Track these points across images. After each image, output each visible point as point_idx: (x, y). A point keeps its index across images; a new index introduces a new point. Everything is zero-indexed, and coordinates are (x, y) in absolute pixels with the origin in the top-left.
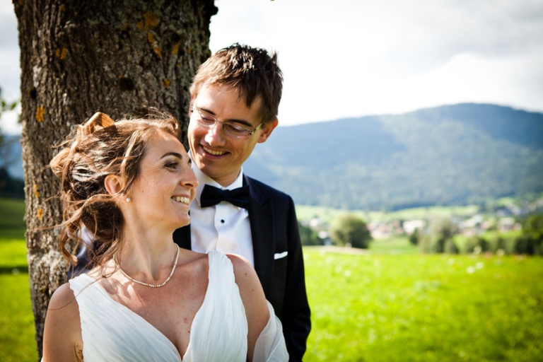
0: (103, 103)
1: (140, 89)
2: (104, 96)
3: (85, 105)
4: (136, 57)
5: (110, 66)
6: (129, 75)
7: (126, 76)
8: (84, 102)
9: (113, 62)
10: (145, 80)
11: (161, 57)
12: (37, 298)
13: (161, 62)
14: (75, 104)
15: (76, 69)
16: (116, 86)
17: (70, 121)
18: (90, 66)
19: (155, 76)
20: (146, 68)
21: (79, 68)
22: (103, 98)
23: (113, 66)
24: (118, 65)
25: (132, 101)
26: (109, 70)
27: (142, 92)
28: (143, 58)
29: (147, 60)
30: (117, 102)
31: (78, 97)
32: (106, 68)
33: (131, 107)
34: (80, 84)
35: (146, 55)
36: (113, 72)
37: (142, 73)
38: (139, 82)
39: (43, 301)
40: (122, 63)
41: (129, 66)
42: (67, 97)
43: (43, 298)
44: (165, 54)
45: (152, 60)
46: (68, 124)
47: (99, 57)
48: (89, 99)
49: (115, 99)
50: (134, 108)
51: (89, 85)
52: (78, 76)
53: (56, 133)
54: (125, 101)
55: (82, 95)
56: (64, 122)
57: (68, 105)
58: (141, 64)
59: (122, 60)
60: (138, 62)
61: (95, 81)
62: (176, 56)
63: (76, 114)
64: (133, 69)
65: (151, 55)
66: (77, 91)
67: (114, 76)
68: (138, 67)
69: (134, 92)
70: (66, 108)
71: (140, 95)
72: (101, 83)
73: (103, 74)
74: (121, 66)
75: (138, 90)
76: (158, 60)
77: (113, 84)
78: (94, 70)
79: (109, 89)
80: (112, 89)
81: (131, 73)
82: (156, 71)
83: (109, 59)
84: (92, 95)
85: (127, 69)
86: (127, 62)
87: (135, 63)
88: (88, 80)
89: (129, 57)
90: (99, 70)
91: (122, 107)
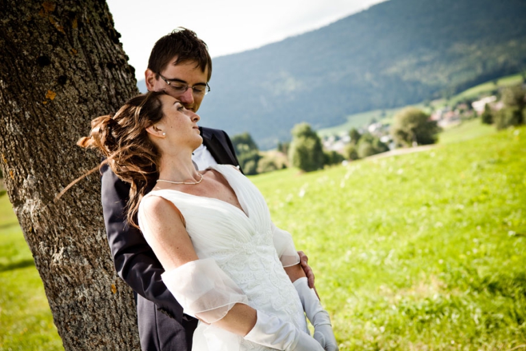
0: (30, 79)
1: (55, 62)
2: (30, 75)
3: (18, 85)
4: (45, 38)
5: (27, 51)
6: (43, 53)
7: (41, 55)
8: (17, 83)
9: (28, 47)
10: (57, 55)
11: (65, 33)
12: (29, 239)
13: (66, 37)
14: (11, 86)
15: (4, 59)
16: (36, 64)
17: (11, 100)
18: (14, 54)
19: (63, 49)
20: (55, 45)
21: (5, 57)
22: (30, 76)
23: (30, 50)
24: (33, 48)
25: (51, 73)
26: (27, 53)
27: (57, 64)
28: (50, 38)
29: (54, 38)
30: (41, 77)
31: (11, 80)
32: (25, 53)
33: (52, 77)
34: (10, 69)
35: (53, 35)
36: (31, 54)
37: (53, 50)
38: (53, 57)
39: (33, 239)
40: (35, 46)
41: (41, 47)
42: (3, 82)
43: (32, 236)
44: (67, 29)
45: (58, 37)
46: (10, 102)
47: (18, 46)
48: (20, 80)
49: (38, 75)
50: (54, 77)
51: (16, 68)
52: (7, 65)
53: (4, 111)
54: (46, 74)
55: (13, 78)
56: (7, 102)
57: (6, 88)
58: (50, 42)
59: (36, 44)
60: (47, 42)
61: (20, 65)
62: (77, 29)
63: (13, 93)
64: (46, 48)
65: (56, 34)
66: (9, 76)
67: (33, 57)
68: (49, 45)
69: (51, 66)
70: (5, 91)
71: (56, 67)
72: (25, 65)
73: (24, 58)
74: (36, 48)
75: (53, 63)
76: (62, 36)
77: (34, 63)
78: (17, 57)
79: (32, 68)
80: (34, 67)
81: (45, 52)
82: (64, 45)
83: (25, 45)
84: (21, 76)
85: (41, 50)
86: (39, 44)
87: (46, 43)
88: (15, 66)
89: (40, 40)
90: (20, 56)
91: (45, 79)
